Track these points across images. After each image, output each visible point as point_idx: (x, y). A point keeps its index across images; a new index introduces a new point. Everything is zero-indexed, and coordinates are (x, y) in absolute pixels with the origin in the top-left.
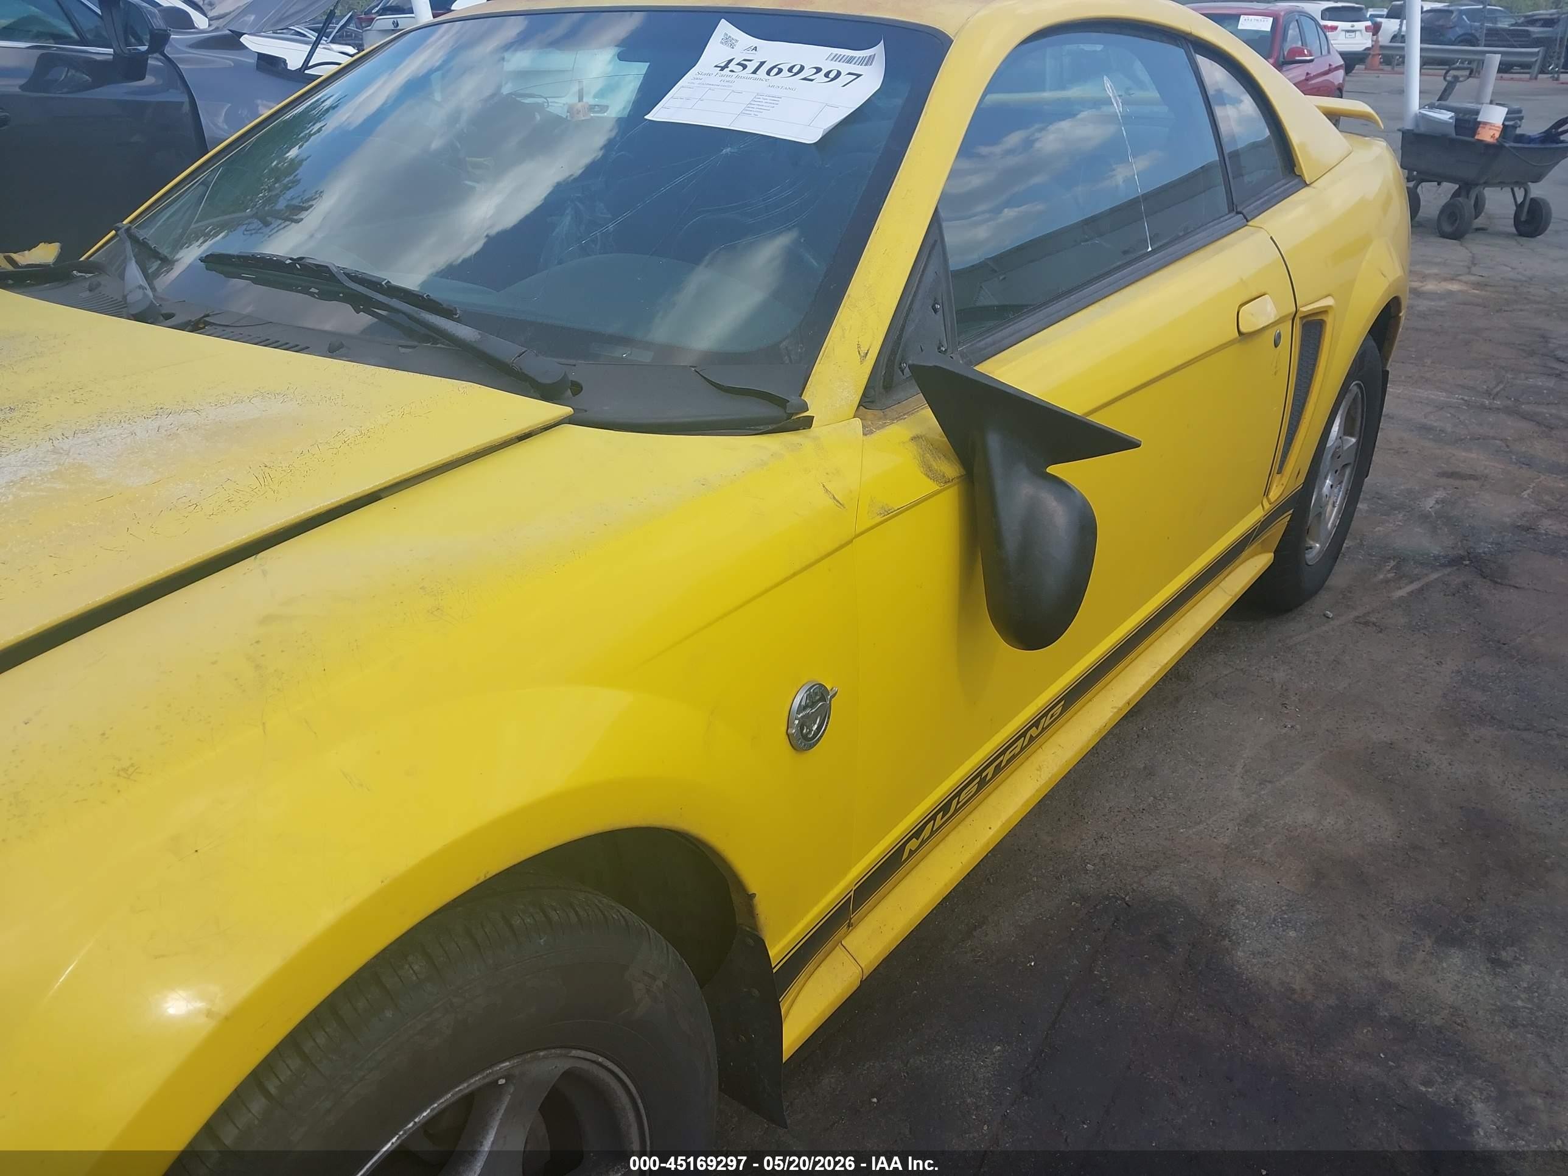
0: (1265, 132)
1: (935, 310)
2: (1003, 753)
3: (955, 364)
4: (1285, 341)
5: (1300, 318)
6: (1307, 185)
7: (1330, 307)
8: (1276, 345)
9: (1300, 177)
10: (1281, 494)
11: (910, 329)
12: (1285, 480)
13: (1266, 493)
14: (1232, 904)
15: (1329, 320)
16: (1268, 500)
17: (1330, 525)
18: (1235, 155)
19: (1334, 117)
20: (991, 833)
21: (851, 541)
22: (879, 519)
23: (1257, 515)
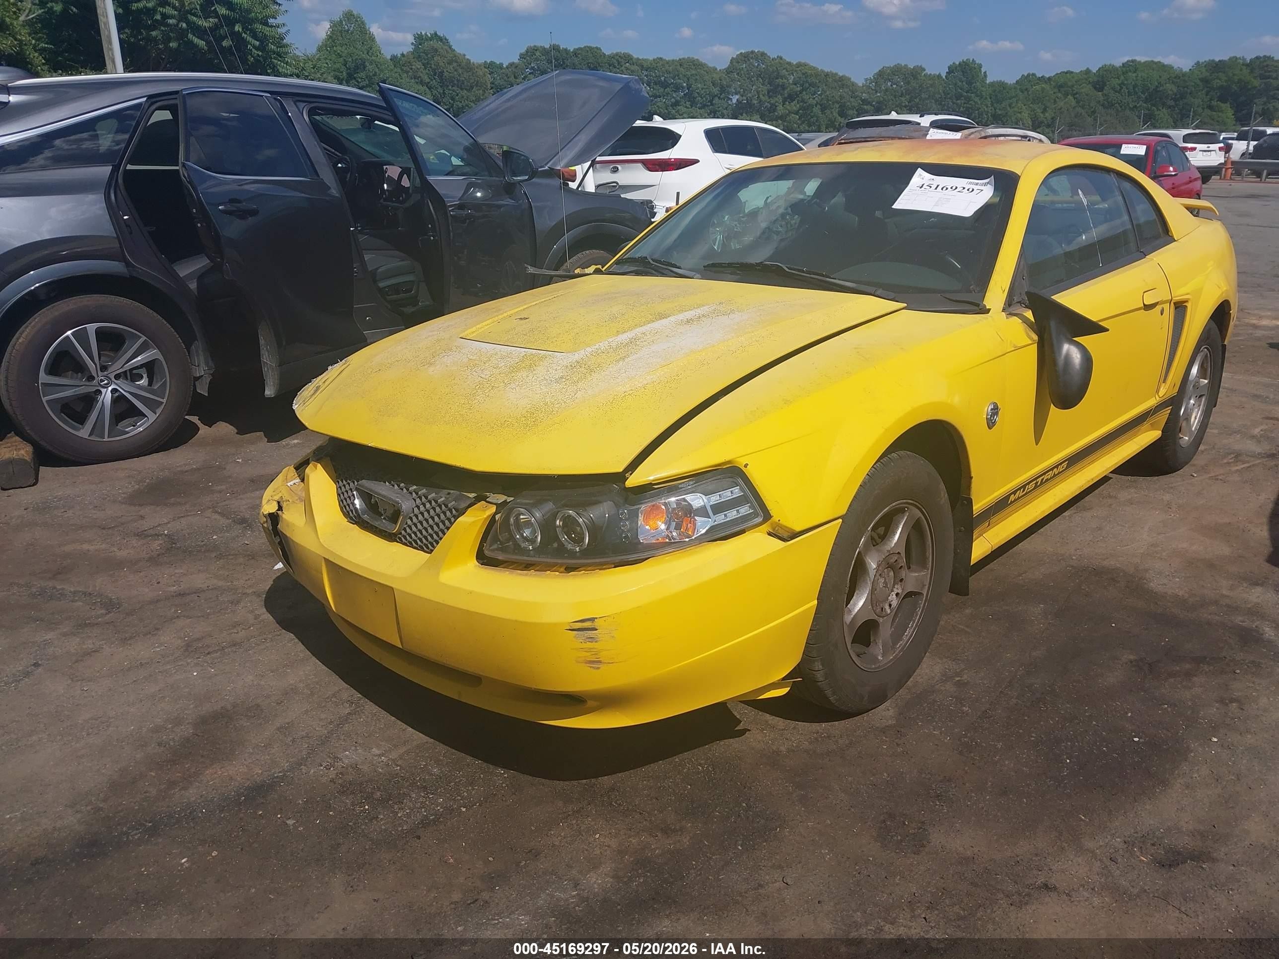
0: (1154, 216)
1: (1023, 279)
2: (1044, 474)
3: (1043, 293)
4: (1166, 312)
5: (1174, 303)
6: (1175, 241)
7: (1189, 299)
8: (1162, 314)
9: (1172, 237)
10: (1165, 394)
11: (1017, 284)
12: (1167, 387)
13: (1158, 391)
14: (1147, 570)
15: (1189, 305)
16: (1159, 396)
17: (1193, 429)
18: (1139, 225)
19: (1191, 210)
20: (1037, 513)
21: (1005, 354)
22: (1013, 349)
23: (1152, 402)
